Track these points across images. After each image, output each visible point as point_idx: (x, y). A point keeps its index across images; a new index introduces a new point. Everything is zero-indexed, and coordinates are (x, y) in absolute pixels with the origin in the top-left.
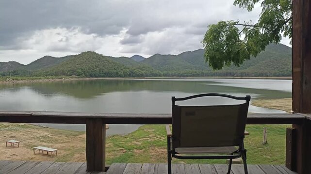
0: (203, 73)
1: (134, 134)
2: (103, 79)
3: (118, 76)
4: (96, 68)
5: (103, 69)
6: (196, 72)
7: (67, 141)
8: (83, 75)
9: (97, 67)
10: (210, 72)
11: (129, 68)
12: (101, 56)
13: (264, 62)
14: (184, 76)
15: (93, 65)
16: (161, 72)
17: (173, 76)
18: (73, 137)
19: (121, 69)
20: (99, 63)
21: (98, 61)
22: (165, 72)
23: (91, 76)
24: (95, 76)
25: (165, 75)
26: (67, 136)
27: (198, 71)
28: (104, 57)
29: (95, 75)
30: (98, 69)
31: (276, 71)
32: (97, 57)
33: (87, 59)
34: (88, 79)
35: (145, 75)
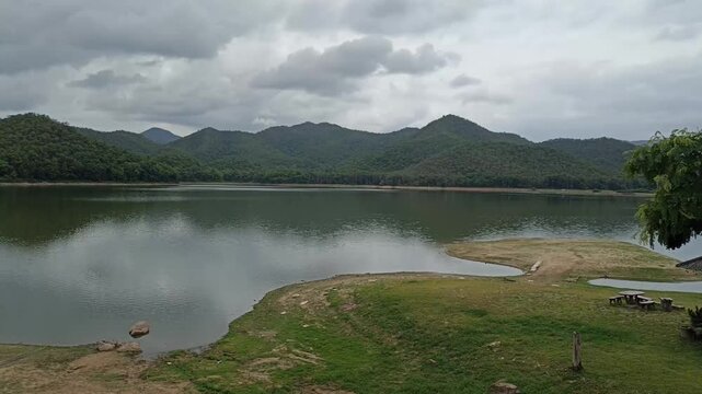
0: (315, 177)
1: (226, 347)
2: (70, 184)
3: (110, 180)
4: (50, 158)
5: (71, 161)
6: (298, 173)
7: (47, 381)
8: (14, 173)
9: (52, 154)
10: (328, 174)
11: (138, 161)
12: (65, 127)
13: (437, 155)
14: (273, 182)
15: (41, 148)
16: (218, 172)
17: (245, 180)
18: (59, 366)
19: (119, 162)
20: (59, 144)
21: (57, 138)
22: (228, 171)
23: (37, 176)
24: (48, 177)
25: (228, 179)
26: (40, 366)
27: (303, 172)
28: (72, 129)
29: (47, 175)
30: (55, 159)
31: (460, 175)
32: (53, 128)
33: (23, 134)
34: (26, 184)
35: (179, 176)
